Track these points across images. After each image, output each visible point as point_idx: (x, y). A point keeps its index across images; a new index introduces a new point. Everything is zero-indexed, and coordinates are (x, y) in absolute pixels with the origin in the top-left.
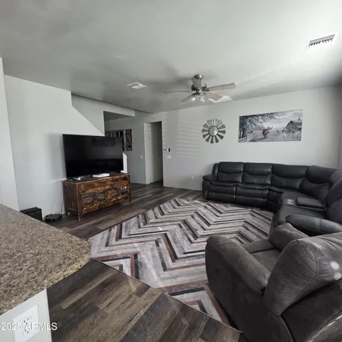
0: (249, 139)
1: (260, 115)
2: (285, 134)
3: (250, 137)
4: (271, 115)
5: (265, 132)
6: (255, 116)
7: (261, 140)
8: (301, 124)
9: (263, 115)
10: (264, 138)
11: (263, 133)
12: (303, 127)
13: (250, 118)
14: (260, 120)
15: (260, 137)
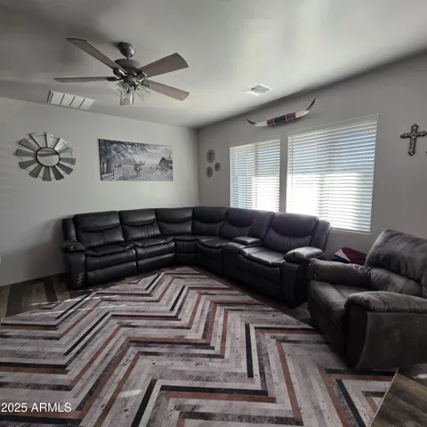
0: (117, 176)
1: (129, 144)
2: (159, 173)
3: (118, 173)
4: (142, 146)
5: (137, 167)
6: (122, 143)
7: (133, 178)
8: (171, 162)
9: (132, 144)
10: (137, 176)
11: (136, 169)
12: (174, 165)
13: (115, 145)
14: (130, 151)
15: (132, 174)
